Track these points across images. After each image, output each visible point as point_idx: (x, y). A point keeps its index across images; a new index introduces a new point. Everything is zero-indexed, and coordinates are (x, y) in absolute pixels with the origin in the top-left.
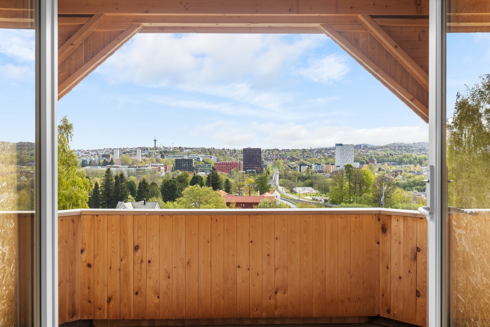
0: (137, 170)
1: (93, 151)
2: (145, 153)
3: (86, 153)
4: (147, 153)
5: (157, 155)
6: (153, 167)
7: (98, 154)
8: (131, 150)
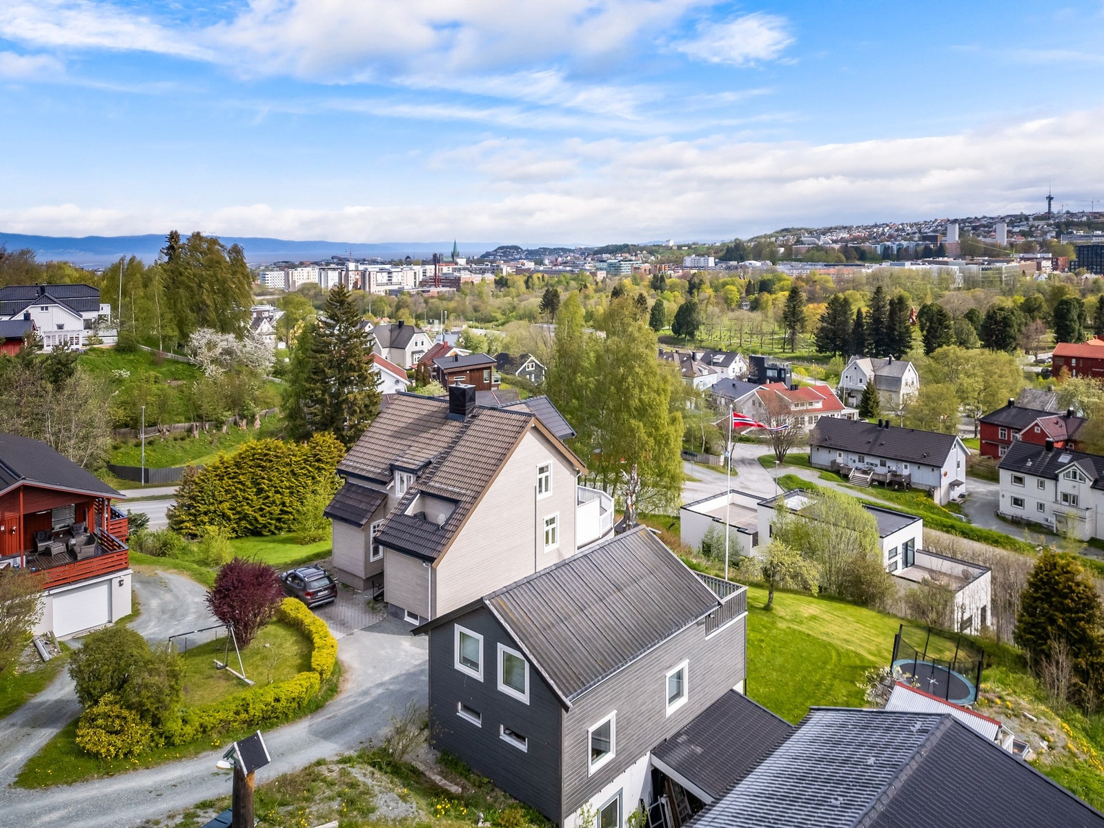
0: (983, 269)
1: (911, 226)
2: (1021, 228)
3: (897, 230)
4: (1026, 229)
5: (1049, 231)
6: (1023, 262)
7: (920, 232)
8: (991, 221)
